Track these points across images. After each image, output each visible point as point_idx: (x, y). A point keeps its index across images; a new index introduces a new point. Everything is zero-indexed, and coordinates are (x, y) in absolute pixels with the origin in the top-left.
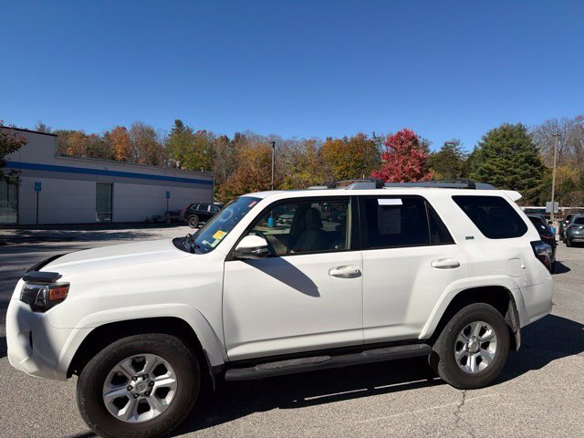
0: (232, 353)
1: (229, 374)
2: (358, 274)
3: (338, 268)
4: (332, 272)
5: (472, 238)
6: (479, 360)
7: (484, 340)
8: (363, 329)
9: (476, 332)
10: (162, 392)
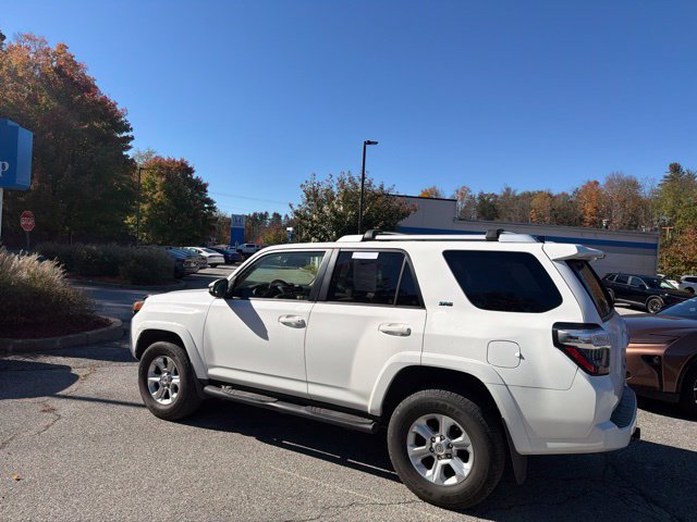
0: (212, 372)
1: (209, 389)
2: (301, 325)
3: (288, 317)
4: (284, 319)
5: (451, 305)
6: (448, 471)
7: (457, 445)
8: (307, 382)
9: (444, 429)
10: (175, 389)
